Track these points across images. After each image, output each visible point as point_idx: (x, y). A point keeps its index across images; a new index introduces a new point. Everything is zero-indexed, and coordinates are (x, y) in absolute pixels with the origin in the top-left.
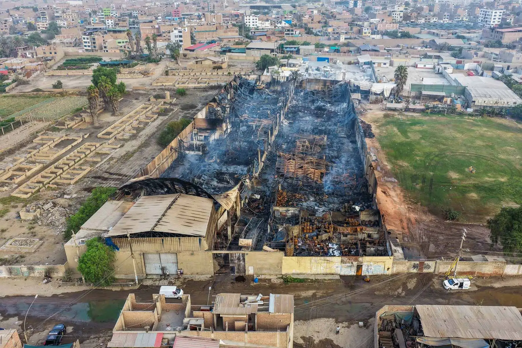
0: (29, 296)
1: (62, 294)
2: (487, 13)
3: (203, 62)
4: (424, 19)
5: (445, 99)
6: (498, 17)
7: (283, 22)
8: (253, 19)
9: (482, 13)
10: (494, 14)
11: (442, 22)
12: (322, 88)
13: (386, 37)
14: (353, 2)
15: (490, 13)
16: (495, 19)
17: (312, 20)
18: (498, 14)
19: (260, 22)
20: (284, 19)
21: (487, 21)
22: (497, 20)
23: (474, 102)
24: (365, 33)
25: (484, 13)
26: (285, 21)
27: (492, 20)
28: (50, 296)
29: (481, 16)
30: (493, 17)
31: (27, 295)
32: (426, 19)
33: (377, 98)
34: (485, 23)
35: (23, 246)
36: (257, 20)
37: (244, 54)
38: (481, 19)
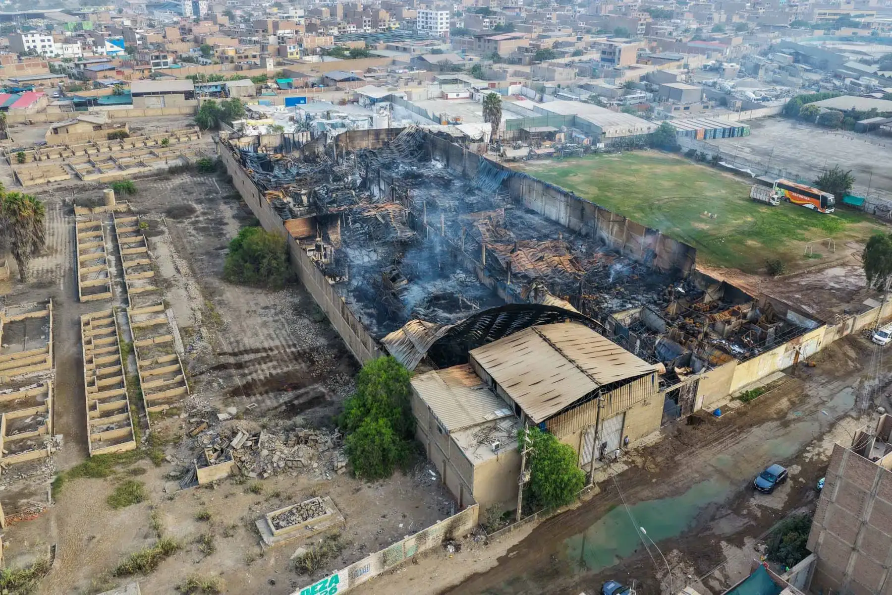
0: (462, 582)
1: (510, 551)
2: (429, 16)
3: (71, 129)
4: (336, 28)
5: (557, 136)
6: (444, 21)
7: (108, 44)
8: (43, 41)
9: (421, 15)
10: (439, 17)
11: (362, 31)
12: (373, 144)
13: (328, 59)
14: (190, 3)
15: (434, 16)
16: (442, 24)
17: (164, 37)
18: (445, 16)
19: (59, 45)
20: (108, 38)
21: (431, 28)
22: (444, 25)
23: (604, 133)
24: (292, 54)
25: (424, 15)
26: (110, 41)
27: (439, 26)
28: (496, 564)
29: (421, 20)
30: (439, 21)
31: (456, 582)
32: (339, 28)
33: (479, 147)
34: (428, 30)
35: (310, 520)
36: (52, 43)
37: (130, 107)
38: (421, 24)
